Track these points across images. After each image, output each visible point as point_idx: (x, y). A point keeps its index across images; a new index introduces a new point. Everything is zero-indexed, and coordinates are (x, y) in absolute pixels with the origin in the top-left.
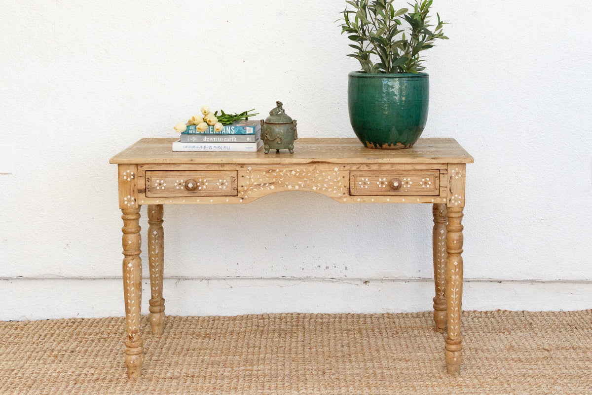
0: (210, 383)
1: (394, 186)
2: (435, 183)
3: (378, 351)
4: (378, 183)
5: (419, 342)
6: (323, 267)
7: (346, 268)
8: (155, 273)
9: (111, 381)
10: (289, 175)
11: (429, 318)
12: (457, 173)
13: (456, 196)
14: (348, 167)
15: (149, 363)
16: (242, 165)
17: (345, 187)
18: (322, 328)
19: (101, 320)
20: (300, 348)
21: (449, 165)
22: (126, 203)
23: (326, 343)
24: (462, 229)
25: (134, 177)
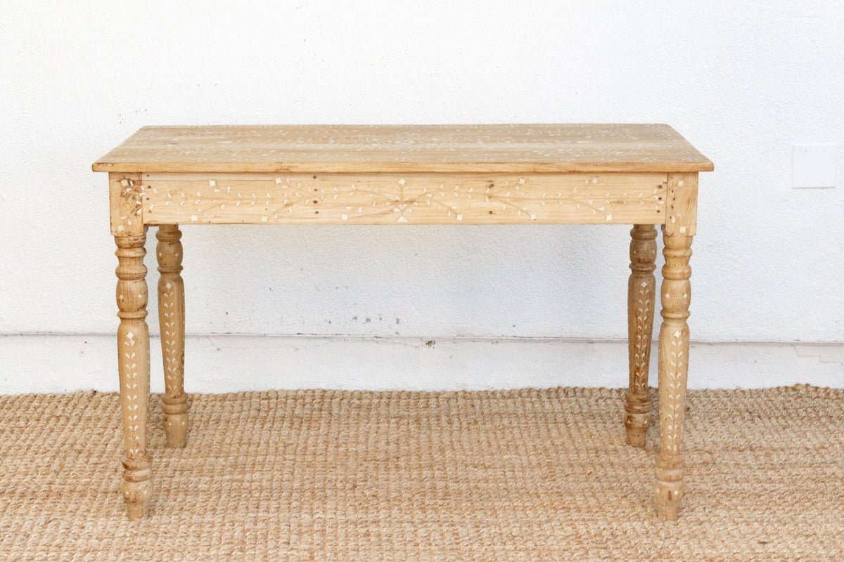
0: (175, 500)
3: (442, 451)
5: (509, 438)
6: (362, 319)
7: (398, 321)
9: (23, 495)
11: (529, 399)
15: (85, 467)
18: (359, 414)
19: (18, 397)
20: (321, 446)
23: (361, 439)
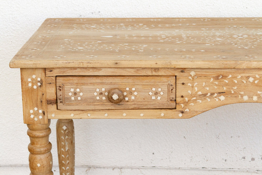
6: (249, 158)
8: (66, 172)
10: (245, 82)
16: (183, 70)
22: (32, 116)
25: (41, 84)
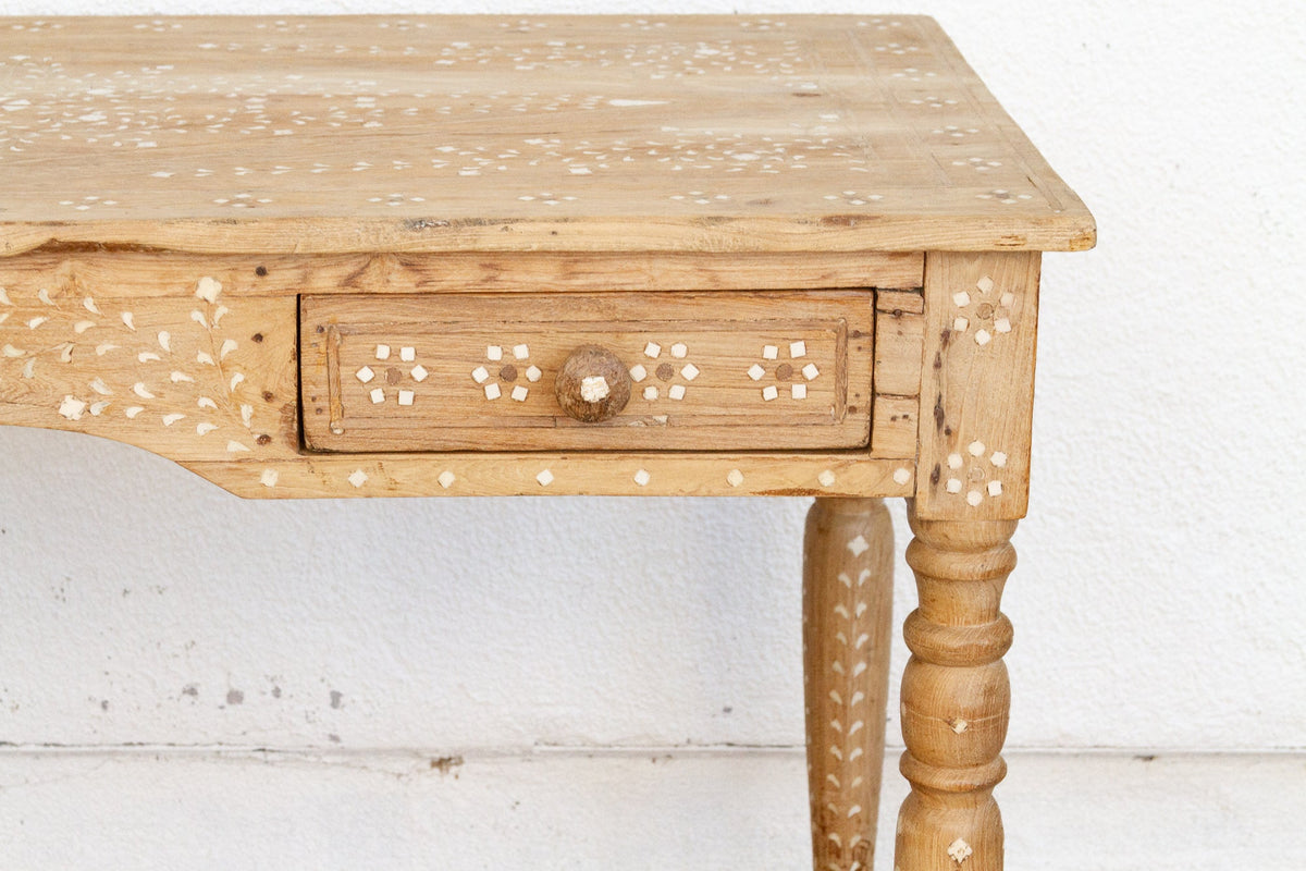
1: (580, 401)
2: (841, 372)
4: (480, 374)
6: (213, 692)
7: (336, 699)
12: (987, 312)
13: (977, 449)
14: (284, 277)
17: (268, 397)
21: (935, 265)
24: (1007, 645)
